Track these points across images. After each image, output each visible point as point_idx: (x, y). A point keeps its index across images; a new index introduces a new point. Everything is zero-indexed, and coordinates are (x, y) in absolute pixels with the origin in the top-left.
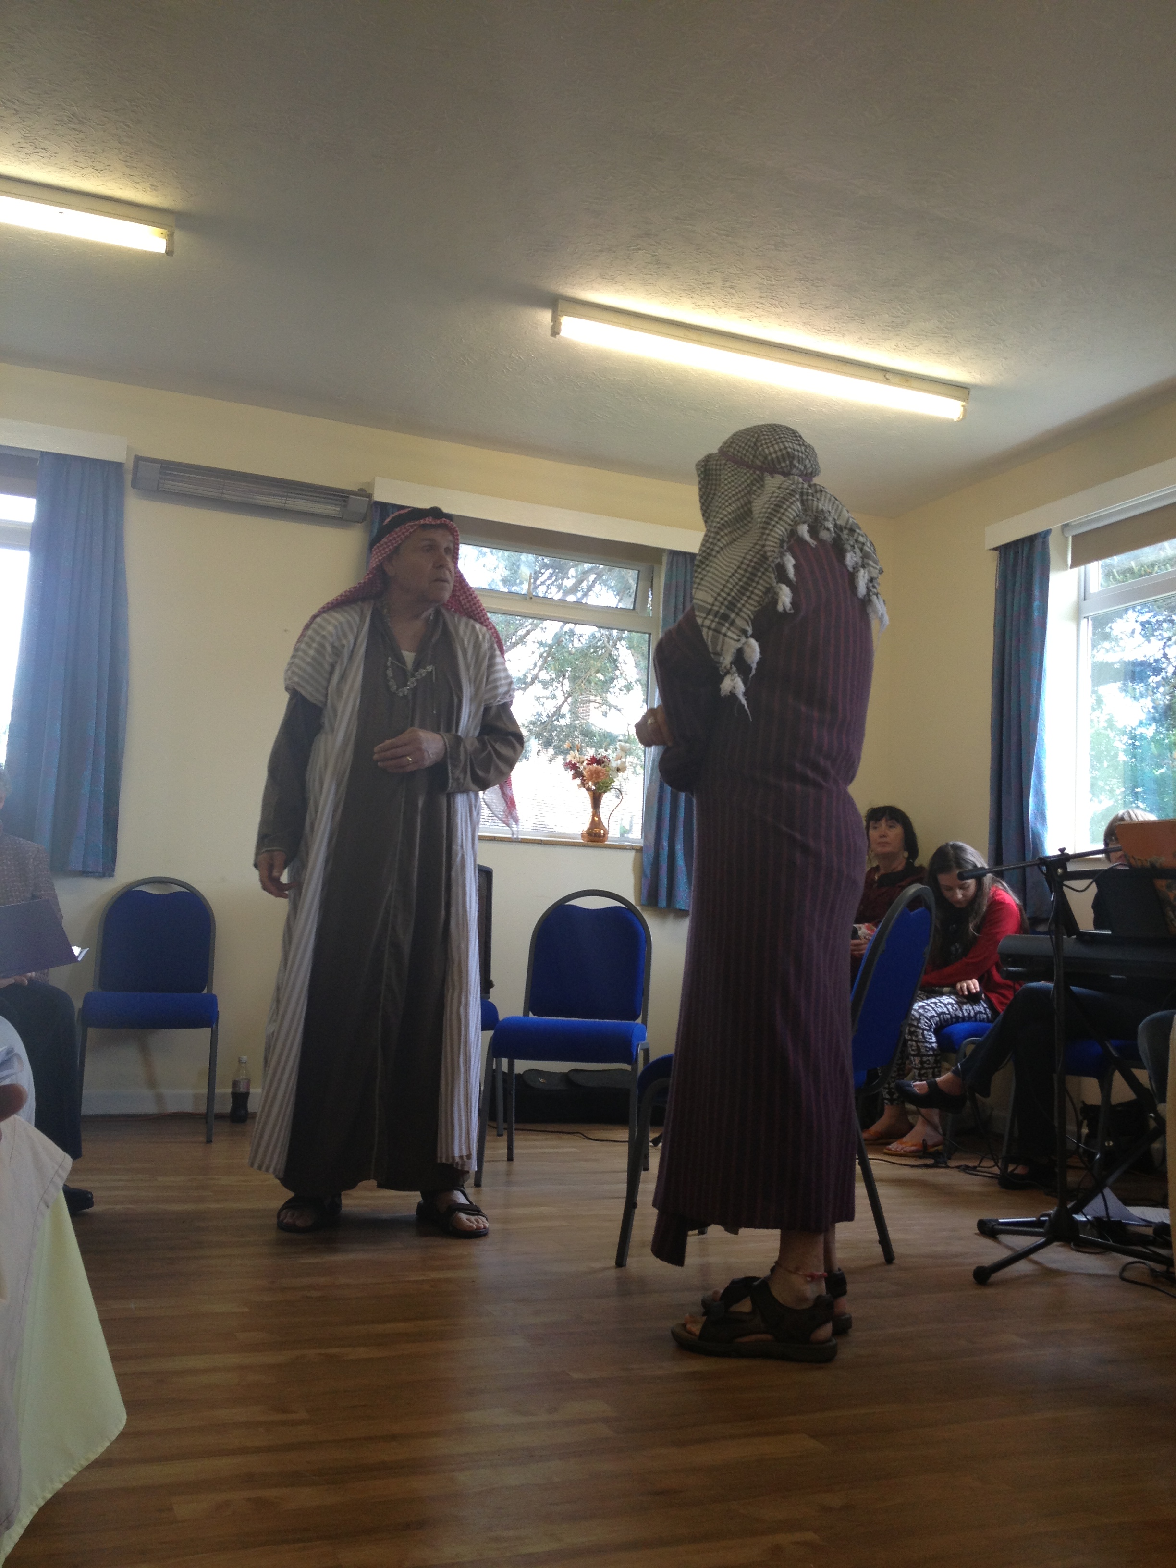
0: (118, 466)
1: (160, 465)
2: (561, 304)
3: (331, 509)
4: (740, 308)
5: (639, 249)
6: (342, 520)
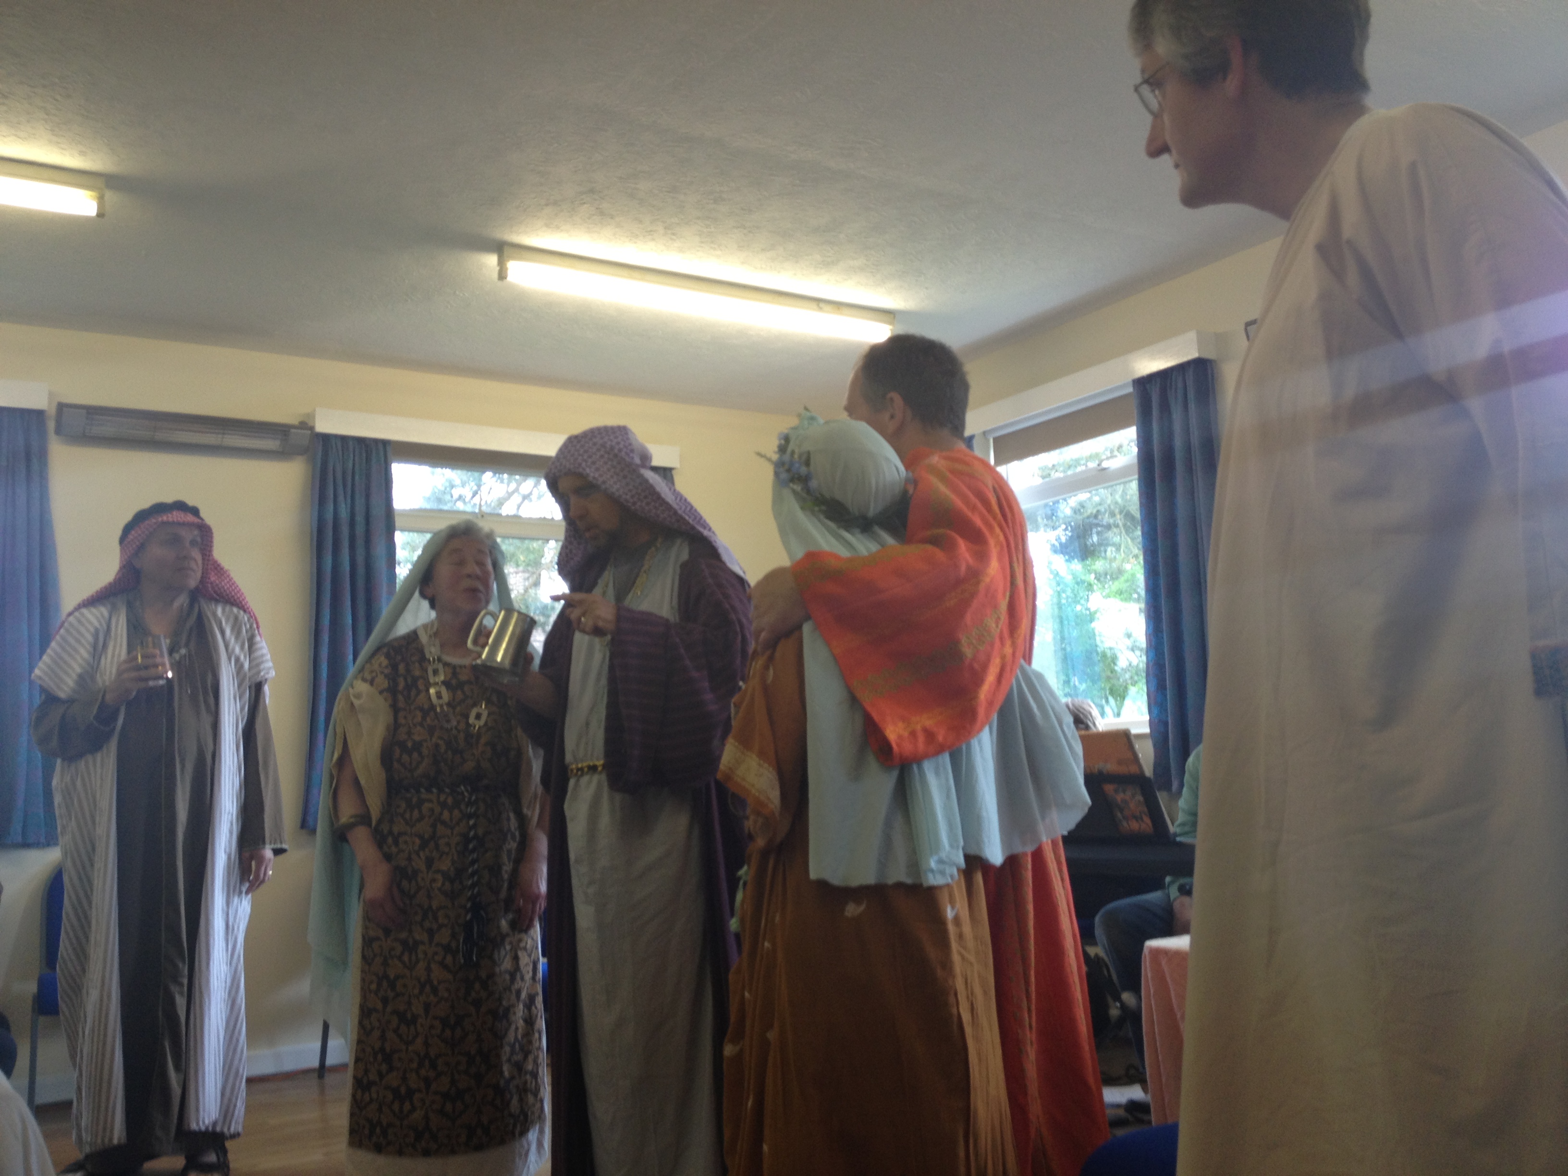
0: (39, 414)
1: (85, 411)
2: (507, 251)
3: (270, 444)
4: (681, 250)
5: (584, 203)
6: (283, 454)
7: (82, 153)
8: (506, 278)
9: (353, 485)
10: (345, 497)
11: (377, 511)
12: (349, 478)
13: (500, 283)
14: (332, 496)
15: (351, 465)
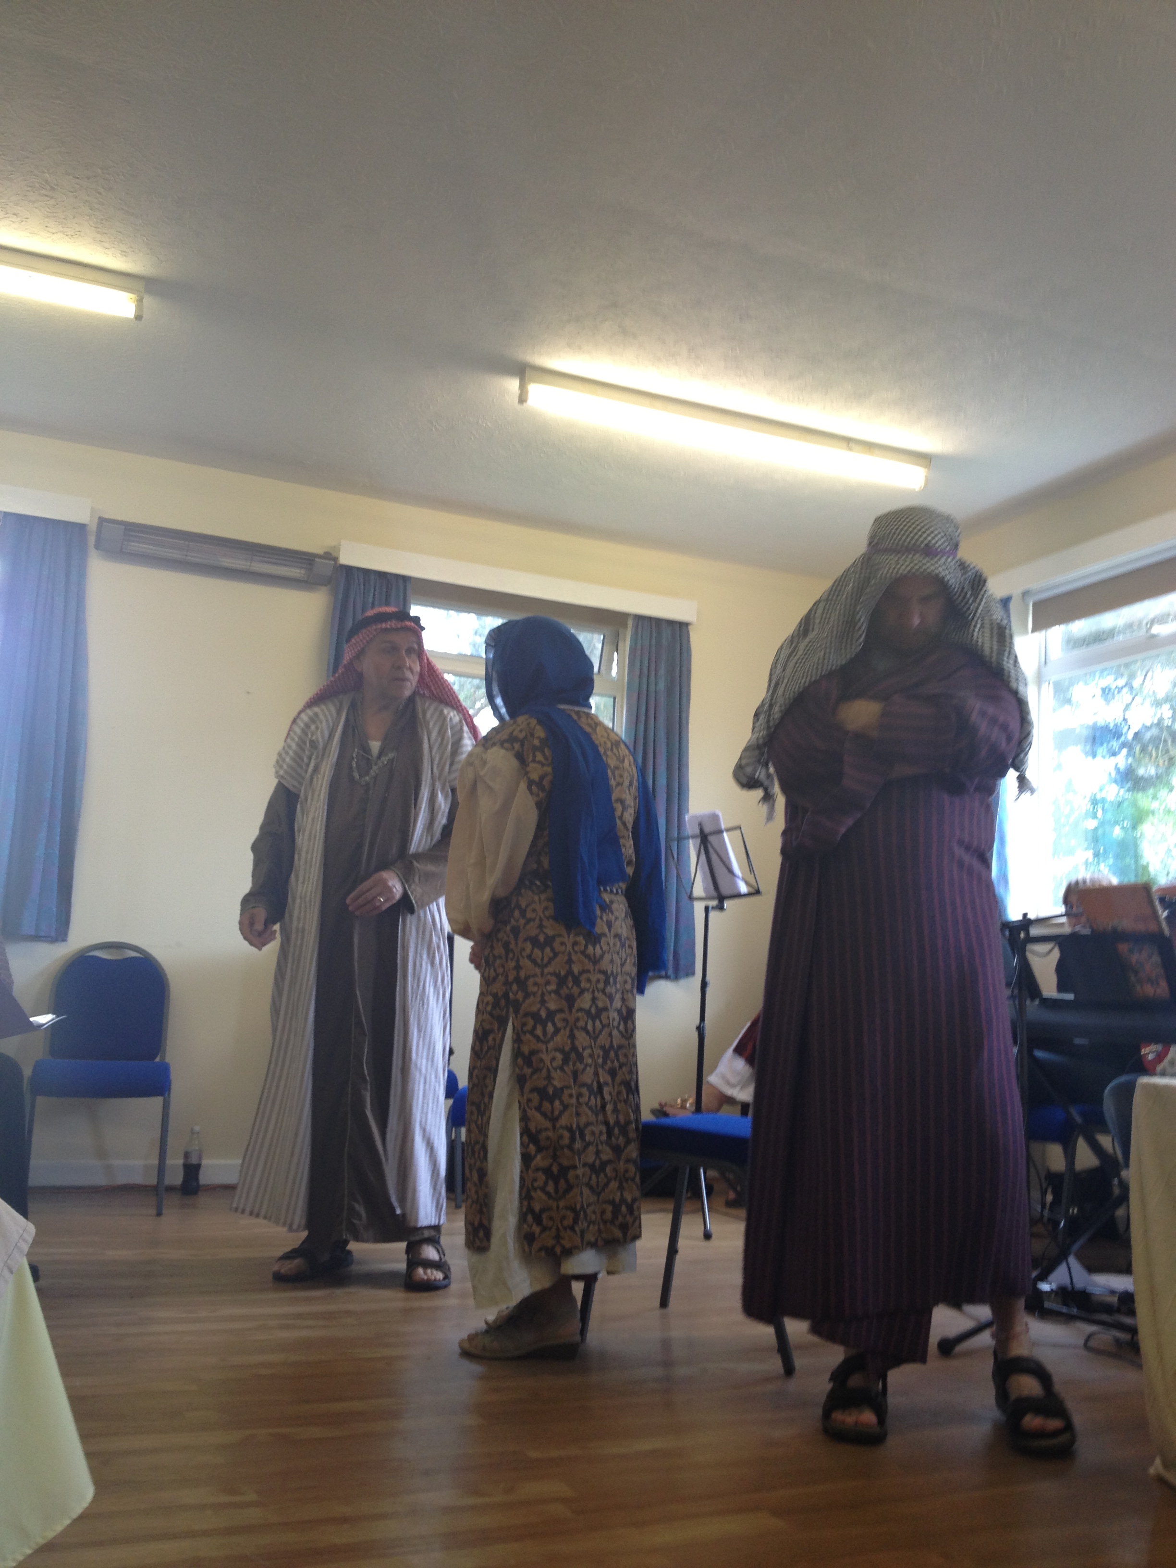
0: (81, 528)
1: (124, 527)
2: (528, 372)
3: (296, 572)
5: (607, 319)
6: (306, 584)
7: (124, 254)
8: (525, 403)
13: (518, 407)
15: (371, 599)
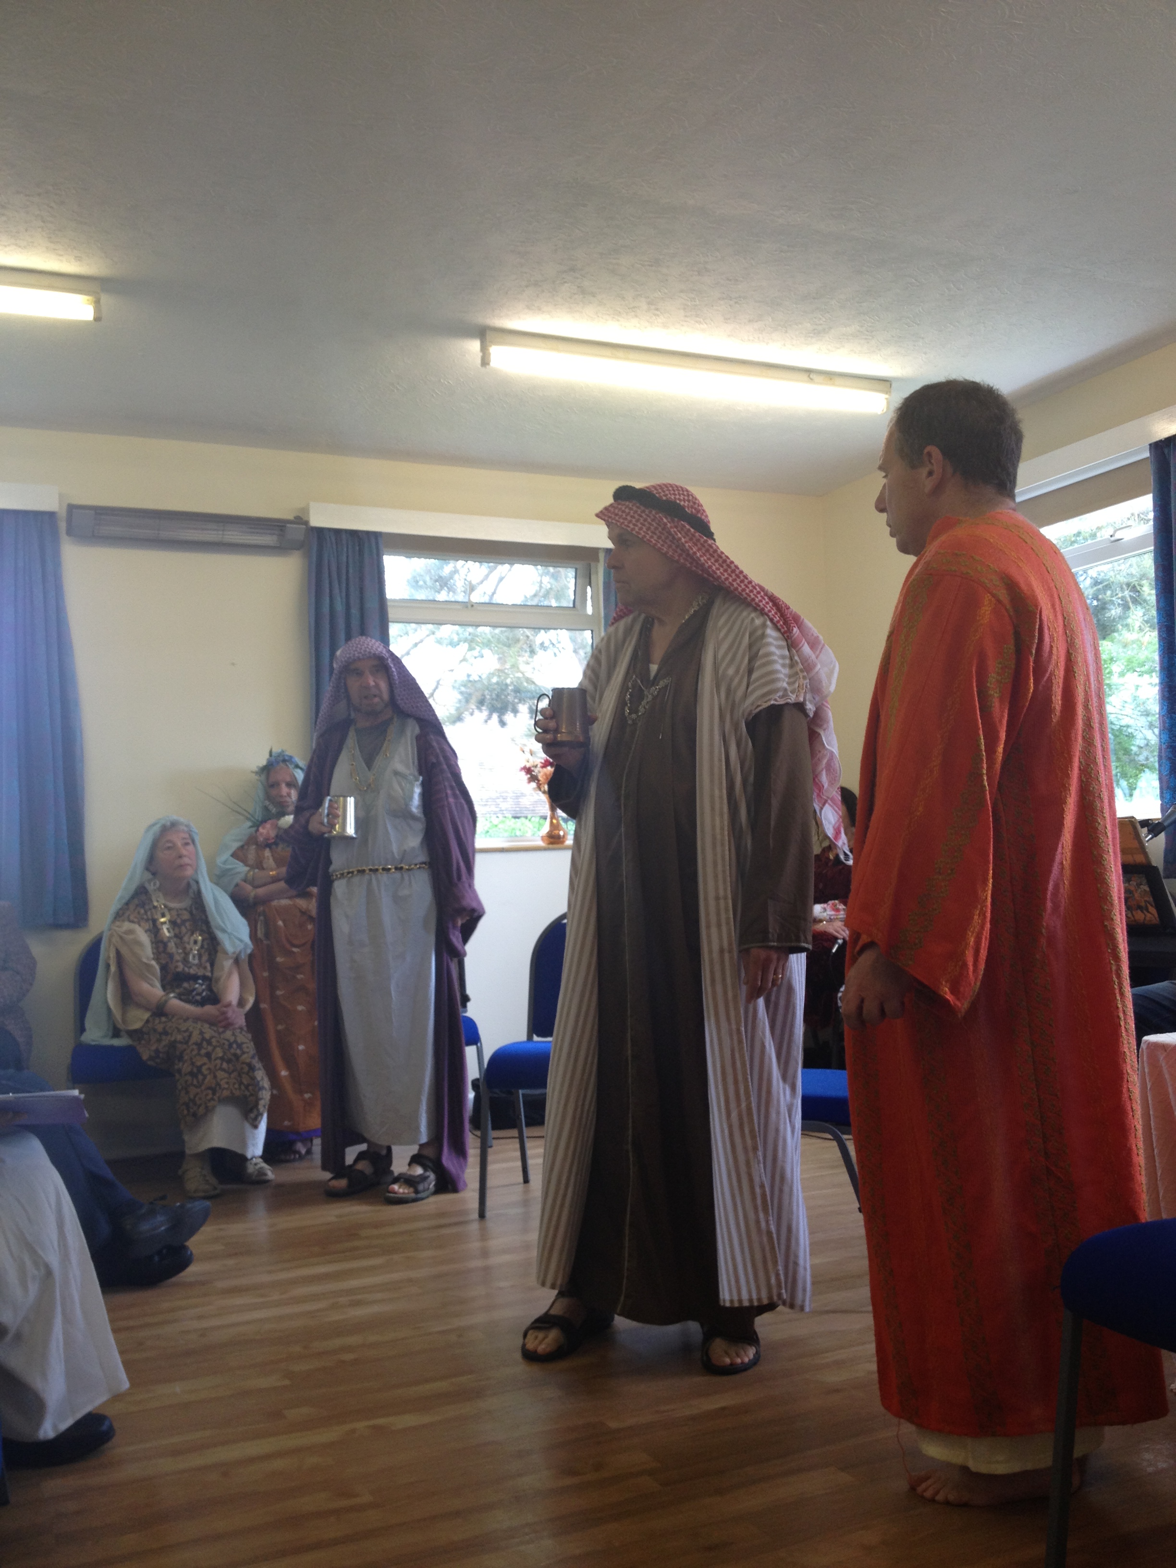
0: (51, 515)
1: (93, 511)
2: (489, 335)
3: (268, 539)
5: (566, 282)
6: (281, 548)
7: (78, 259)
8: (488, 364)
9: (347, 579)
10: (341, 592)
11: (372, 604)
12: (344, 571)
13: (483, 370)
14: (327, 591)
15: (345, 559)
